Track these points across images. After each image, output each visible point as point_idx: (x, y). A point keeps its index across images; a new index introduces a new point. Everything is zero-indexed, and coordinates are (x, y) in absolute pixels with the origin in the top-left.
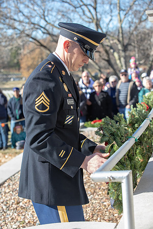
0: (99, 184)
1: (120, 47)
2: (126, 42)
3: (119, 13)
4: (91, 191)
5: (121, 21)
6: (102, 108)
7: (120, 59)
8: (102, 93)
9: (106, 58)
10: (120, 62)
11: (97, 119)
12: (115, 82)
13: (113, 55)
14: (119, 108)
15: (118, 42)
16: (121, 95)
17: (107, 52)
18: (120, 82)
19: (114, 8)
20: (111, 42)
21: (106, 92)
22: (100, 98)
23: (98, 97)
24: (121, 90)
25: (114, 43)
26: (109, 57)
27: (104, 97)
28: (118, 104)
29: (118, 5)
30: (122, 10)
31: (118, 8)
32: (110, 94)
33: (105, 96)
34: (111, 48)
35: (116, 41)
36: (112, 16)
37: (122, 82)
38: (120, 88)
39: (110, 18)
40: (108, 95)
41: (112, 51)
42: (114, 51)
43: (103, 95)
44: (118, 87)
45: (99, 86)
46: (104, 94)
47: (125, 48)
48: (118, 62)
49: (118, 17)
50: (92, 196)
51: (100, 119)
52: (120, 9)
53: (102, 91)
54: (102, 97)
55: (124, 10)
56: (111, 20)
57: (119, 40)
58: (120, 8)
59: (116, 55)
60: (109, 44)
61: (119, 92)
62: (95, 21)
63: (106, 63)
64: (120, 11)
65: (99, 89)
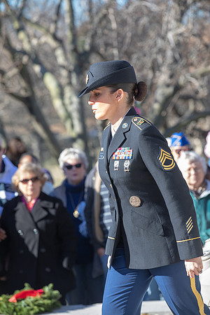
1: (61, 58)
7: (62, 95)
9: (23, 93)
10: (64, 104)
15: (52, 43)
25: (39, 45)
26: (30, 89)
34: (36, 61)
35: (47, 39)
41: (37, 69)
42: (44, 71)
48: (57, 103)
59: (50, 81)
60: (27, 47)
63: (17, 104)
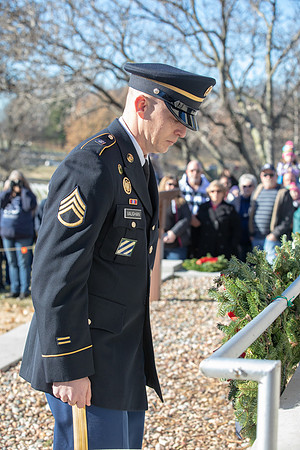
0: (202, 382)
1: (264, 119)
2: (277, 110)
3: (269, 53)
4: (185, 394)
5: (271, 69)
6: (220, 235)
7: (262, 143)
8: (224, 206)
9: (236, 139)
10: (263, 149)
11: (209, 256)
12: (250, 186)
13: (249, 133)
14: (252, 239)
15: (261, 110)
16: (258, 212)
17: (238, 126)
18: (260, 187)
19: (260, 42)
20: (249, 108)
21: (230, 205)
22: (218, 215)
23: (215, 213)
24: (260, 204)
25: (253, 111)
26: (241, 137)
27: (225, 215)
28: (251, 230)
29: (268, 37)
30: (275, 47)
31: (268, 43)
32: (238, 209)
33: (228, 212)
34: (247, 119)
35: (257, 107)
36: (254, 58)
37: (263, 188)
38: (258, 200)
39: (250, 60)
40: (234, 211)
41: (248, 125)
42: (252, 127)
43: (224, 210)
44: (255, 196)
45: (218, 192)
46: (227, 208)
47: (275, 123)
48: (258, 148)
49: (267, 61)
50: (187, 404)
51: (215, 256)
52: (272, 46)
53: (223, 202)
54: (222, 213)
55: (279, 49)
56: (252, 64)
57: (263, 106)
58: (271, 43)
59: (255, 134)
60: (243, 112)
61: (256, 206)
62: (220, 65)
63: (234, 147)
64: (271, 49)
65: (217, 197)
